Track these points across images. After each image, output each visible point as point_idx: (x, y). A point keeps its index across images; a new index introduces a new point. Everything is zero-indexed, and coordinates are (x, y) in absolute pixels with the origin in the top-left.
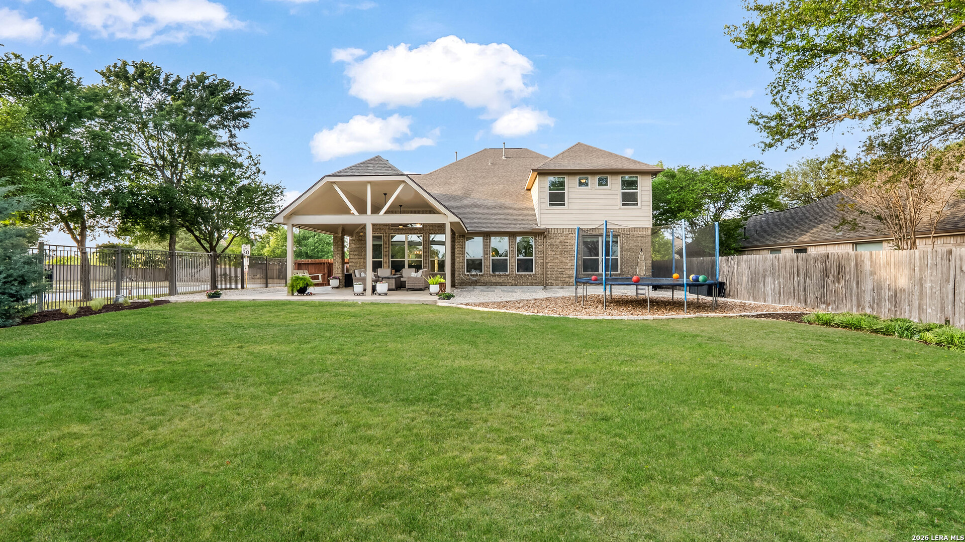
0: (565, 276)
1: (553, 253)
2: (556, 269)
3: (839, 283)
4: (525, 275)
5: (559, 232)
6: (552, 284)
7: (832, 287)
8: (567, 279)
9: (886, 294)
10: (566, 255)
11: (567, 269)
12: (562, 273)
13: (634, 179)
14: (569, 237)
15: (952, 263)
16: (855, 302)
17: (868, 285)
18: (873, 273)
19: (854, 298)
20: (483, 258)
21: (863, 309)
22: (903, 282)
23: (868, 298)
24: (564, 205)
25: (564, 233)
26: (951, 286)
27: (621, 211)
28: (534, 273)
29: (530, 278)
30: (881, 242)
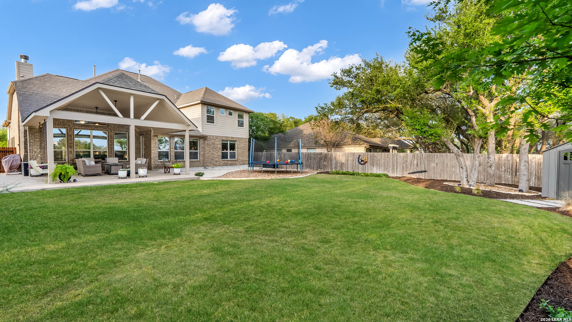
0: (214, 161)
1: (209, 149)
2: (210, 157)
3: (325, 162)
4: (194, 161)
5: (212, 137)
6: (208, 166)
7: (323, 163)
8: (215, 163)
9: (339, 165)
10: (215, 150)
11: (215, 158)
12: (213, 160)
13: (242, 114)
14: (216, 140)
15: (355, 156)
16: (330, 168)
17: (334, 162)
18: (335, 159)
19: (330, 166)
20: (169, 151)
21: (332, 169)
22: (344, 161)
23: (333, 166)
24: (213, 123)
25: (214, 138)
26: (354, 162)
27: (238, 129)
28: (198, 160)
29: (197, 162)
30: (315, 148)
